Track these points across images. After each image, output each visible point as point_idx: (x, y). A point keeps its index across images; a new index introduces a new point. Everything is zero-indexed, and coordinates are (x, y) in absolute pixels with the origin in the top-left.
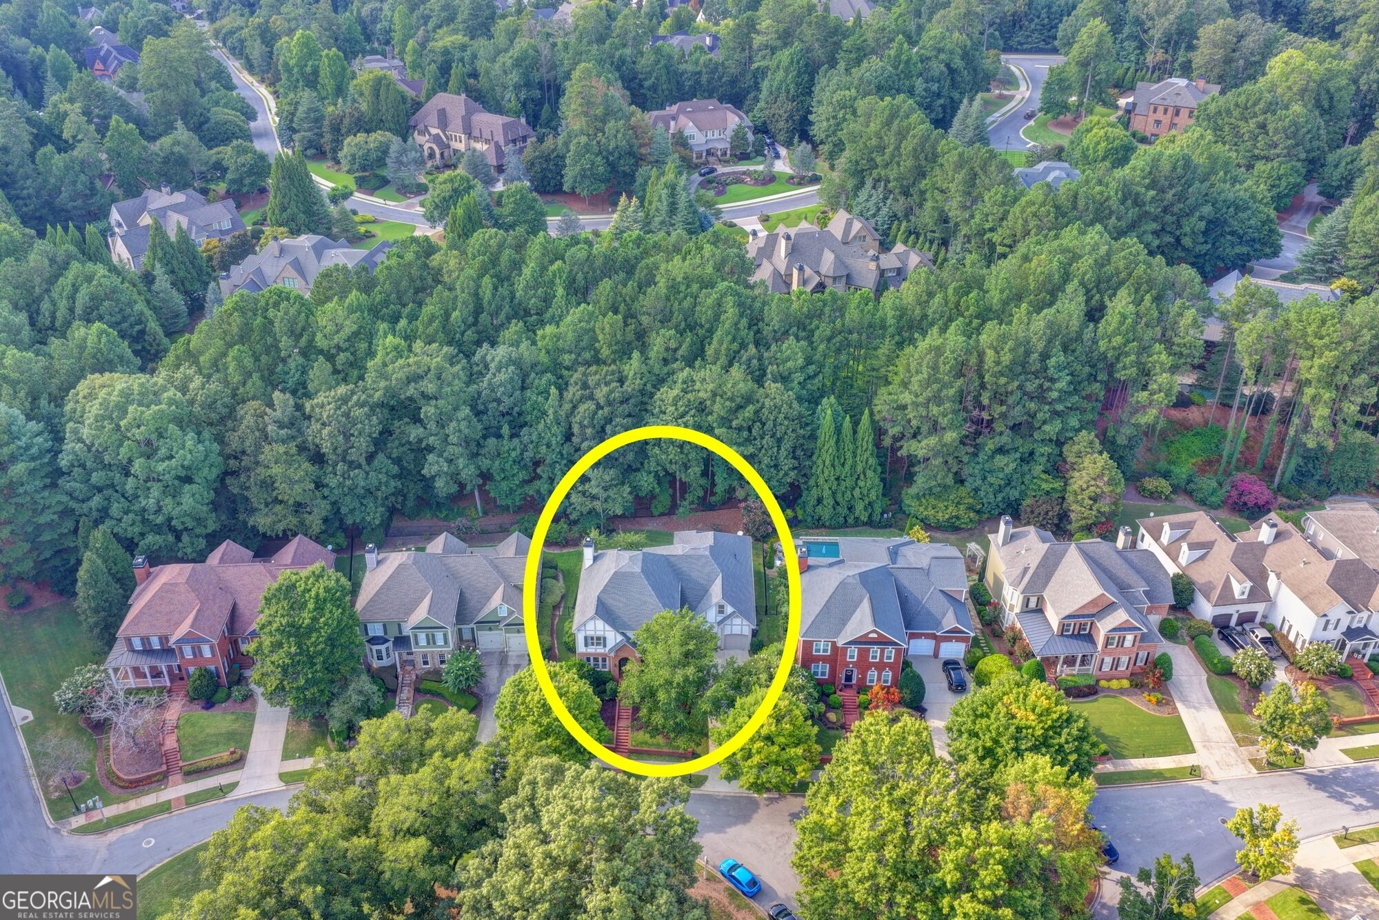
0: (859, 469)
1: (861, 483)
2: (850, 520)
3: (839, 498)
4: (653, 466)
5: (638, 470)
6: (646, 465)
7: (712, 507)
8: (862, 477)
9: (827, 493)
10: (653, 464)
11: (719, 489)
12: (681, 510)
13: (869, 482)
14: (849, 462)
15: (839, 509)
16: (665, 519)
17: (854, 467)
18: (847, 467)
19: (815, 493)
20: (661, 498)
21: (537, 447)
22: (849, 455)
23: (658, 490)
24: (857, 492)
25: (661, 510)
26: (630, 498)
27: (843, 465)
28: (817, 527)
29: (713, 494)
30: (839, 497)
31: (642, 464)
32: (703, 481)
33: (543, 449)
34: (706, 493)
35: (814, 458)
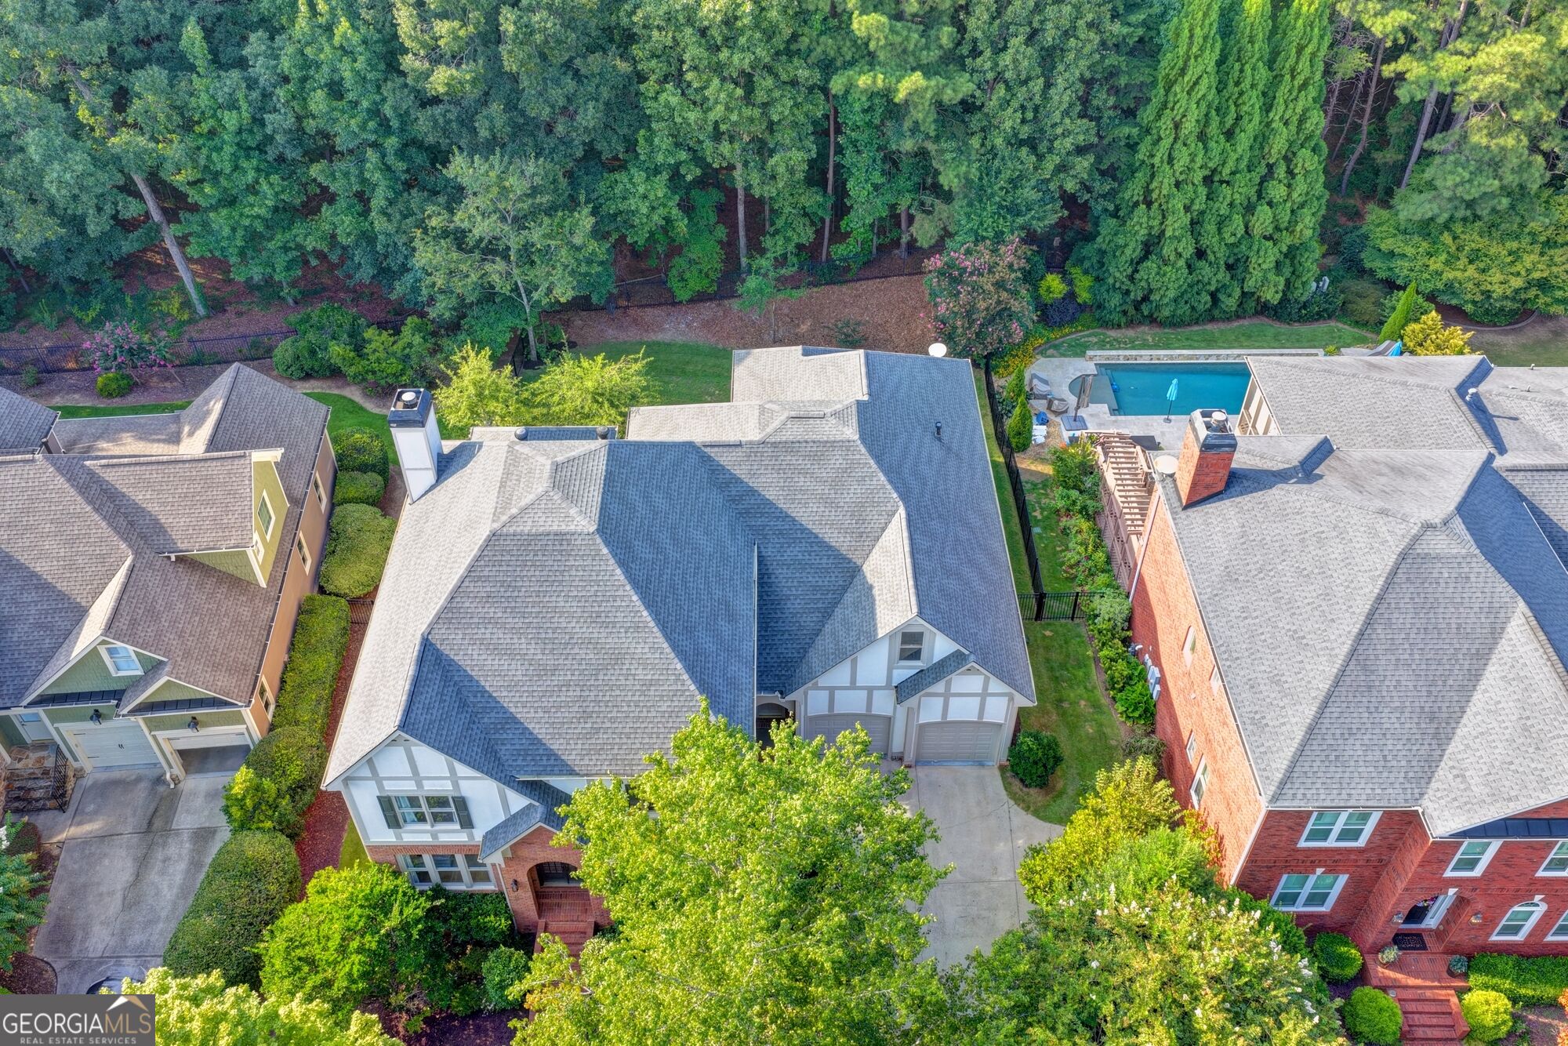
0: (1278, 145)
1: (1277, 191)
2: (1230, 302)
3: (1210, 240)
4: (661, 148)
5: (617, 165)
6: (642, 149)
7: (837, 275)
8: (1281, 171)
9: (1178, 222)
10: (663, 142)
11: (861, 219)
12: (752, 282)
13: (1301, 187)
14: (1251, 127)
15: (1205, 270)
16: (708, 310)
17: (1262, 140)
18: (1244, 140)
19: (1141, 223)
20: (695, 252)
21: (300, 97)
22: (1253, 101)
23: (682, 225)
24: (1263, 218)
25: (696, 284)
26: (599, 249)
27: (1229, 135)
28: (1131, 324)
29: (838, 236)
30: (1209, 238)
31: (631, 146)
32: (812, 199)
33: (318, 101)
34: (819, 233)
35: (1147, 114)
